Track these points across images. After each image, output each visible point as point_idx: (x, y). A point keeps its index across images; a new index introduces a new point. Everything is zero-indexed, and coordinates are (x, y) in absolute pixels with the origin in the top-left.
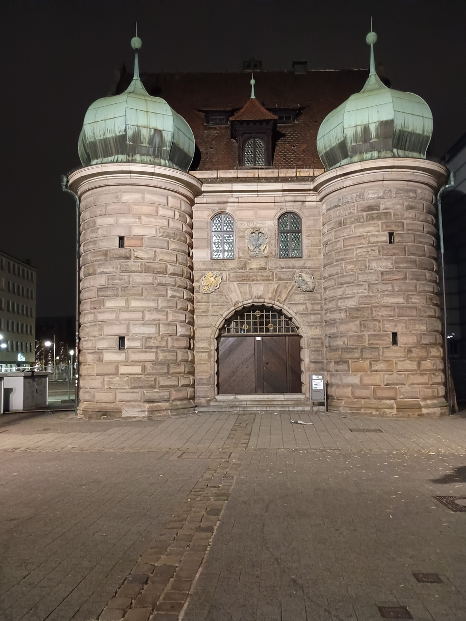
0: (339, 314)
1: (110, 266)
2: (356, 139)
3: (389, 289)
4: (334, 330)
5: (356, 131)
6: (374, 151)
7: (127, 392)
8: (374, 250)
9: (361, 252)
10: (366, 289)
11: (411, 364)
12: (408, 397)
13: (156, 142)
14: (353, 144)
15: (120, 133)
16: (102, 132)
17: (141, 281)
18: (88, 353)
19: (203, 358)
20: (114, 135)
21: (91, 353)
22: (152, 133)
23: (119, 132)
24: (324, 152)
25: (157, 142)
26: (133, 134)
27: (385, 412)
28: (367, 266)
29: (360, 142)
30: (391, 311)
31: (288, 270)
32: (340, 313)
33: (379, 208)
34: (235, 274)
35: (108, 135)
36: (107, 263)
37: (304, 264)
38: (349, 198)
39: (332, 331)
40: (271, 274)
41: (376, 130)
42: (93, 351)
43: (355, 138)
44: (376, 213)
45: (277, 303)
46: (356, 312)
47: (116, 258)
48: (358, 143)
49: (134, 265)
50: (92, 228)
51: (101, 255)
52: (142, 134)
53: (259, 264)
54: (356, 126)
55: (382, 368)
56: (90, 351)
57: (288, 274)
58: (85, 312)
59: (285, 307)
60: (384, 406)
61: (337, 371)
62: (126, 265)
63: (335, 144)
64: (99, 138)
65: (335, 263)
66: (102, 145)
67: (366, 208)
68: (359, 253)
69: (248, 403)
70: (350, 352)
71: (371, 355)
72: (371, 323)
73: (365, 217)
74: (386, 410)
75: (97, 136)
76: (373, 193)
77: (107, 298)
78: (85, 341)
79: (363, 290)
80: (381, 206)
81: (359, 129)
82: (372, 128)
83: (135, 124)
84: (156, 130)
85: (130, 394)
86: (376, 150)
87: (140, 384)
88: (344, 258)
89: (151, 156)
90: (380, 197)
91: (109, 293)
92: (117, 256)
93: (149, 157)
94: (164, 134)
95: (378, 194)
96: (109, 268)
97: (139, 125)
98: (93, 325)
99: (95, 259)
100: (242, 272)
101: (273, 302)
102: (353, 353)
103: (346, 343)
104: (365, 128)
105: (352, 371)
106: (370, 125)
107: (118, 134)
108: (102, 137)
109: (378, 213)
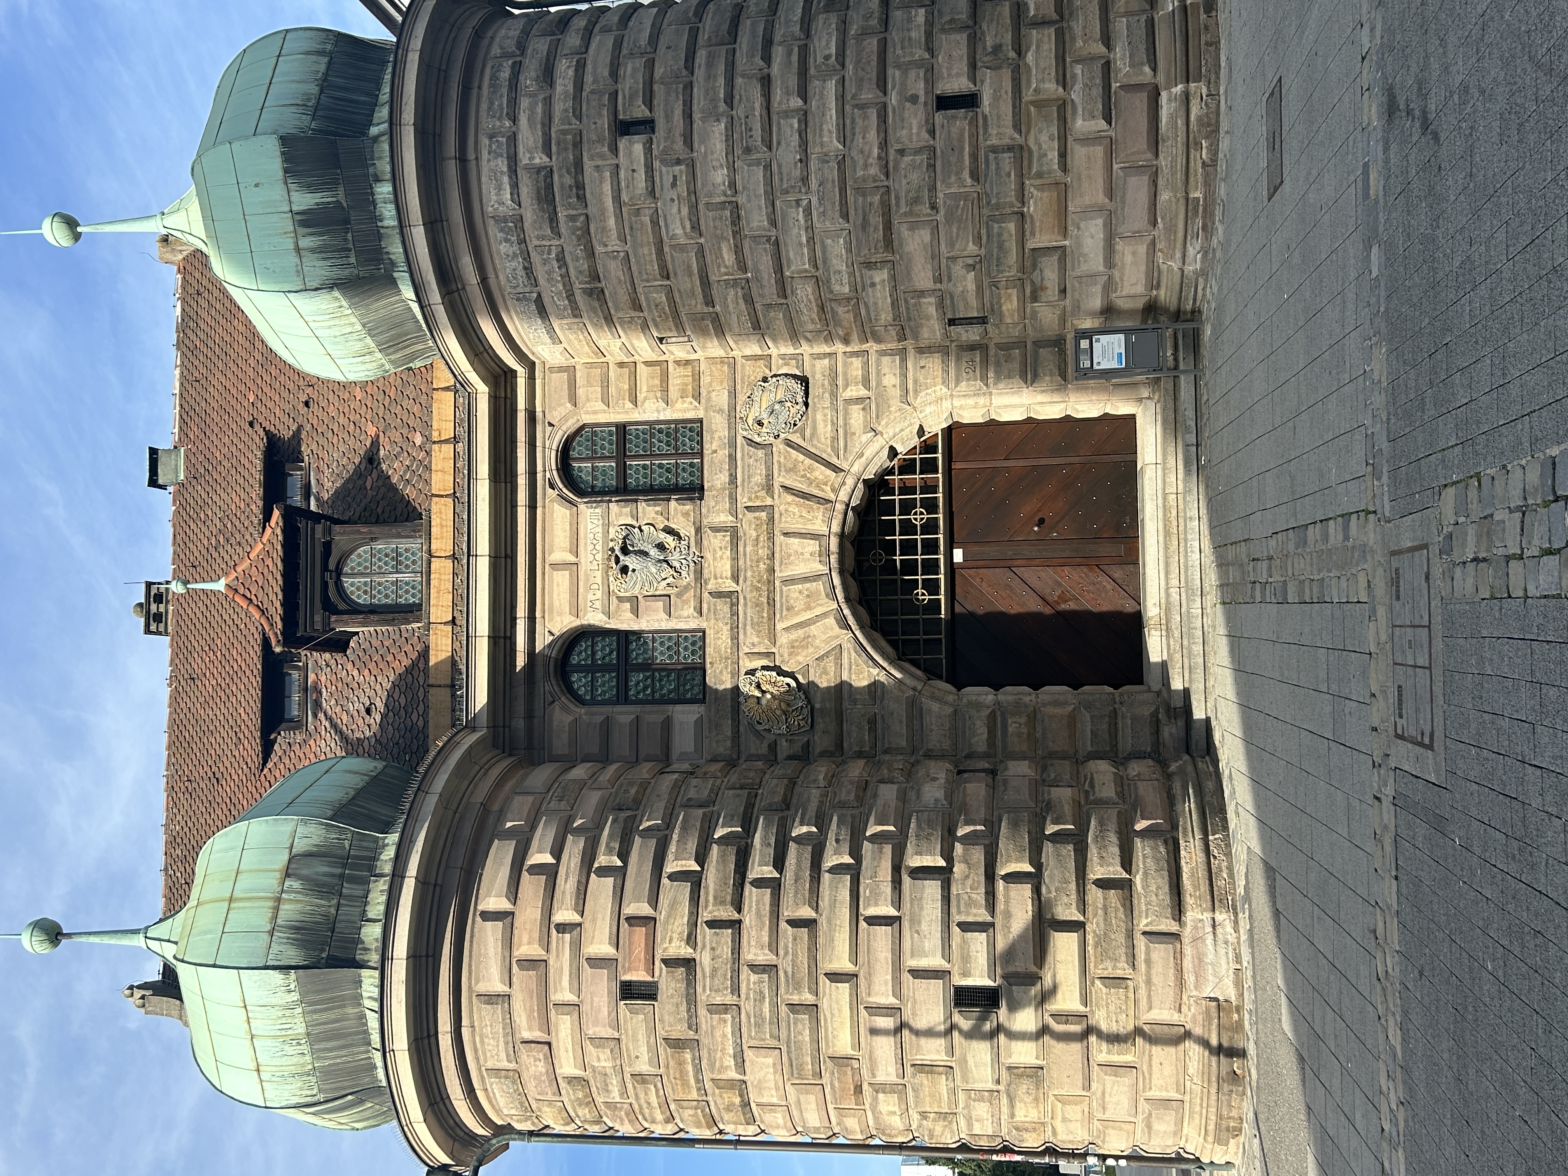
0: (878, 287)
1: (718, 1034)
2: (338, 251)
3: (796, 125)
4: (930, 304)
5: (313, 251)
6: (373, 194)
7: (1149, 982)
8: (675, 177)
9: (681, 220)
10: (798, 202)
11: (1038, 47)
12: (1147, 49)
13: (325, 874)
14: (353, 260)
15: (292, 987)
16: (289, 1050)
17: (767, 928)
18: (1012, 1116)
19: (1024, 730)
20: (300, 1010)
21: (1012, 1106)
22: (296, 884)
23: (290, 991)
24: (379, 355)
25: (326, 869)
26: (299, 946)
27: (1199, 119)
28: (723, 199)
29: (346, 240)
30: (865, 117)
31: (739, 463)
32: (873, 285)
33: (546, 167)
34: (748, 628)
35: (300, 1028)
36: (705, 1041)
37: (721, 411)
38: (514, 264)
39: (932, 310)
40: (750, 515)
41: (311, 188)
42: (1005, 1100)
43: (335, 255)
44: (561, 176)
45: (843, 496)
46: (872, 229)
47: (689, 1010)
48: (351, 246)
49: (713, 949)
50: (594, 1089)
51: (681, 1063)
52: (299, 917)
53: (720, 553)
54: (298, 250)
55: (1051, 138)
56: (1005, 1110)
57: (751, 461)
58: (871, 1123)
59: (856, 468)
60: (1180, 122)
61: (1063, 291)
62: (712, 977)
63: (353, 319)
64: (308, 1058)
65: (718, 308)
66: (330, 1050)
67: (543, 210)
68: (684, 228)
69: (1174, 582)
70: (1001, 247)
71: (1009, 175)
72: (904, 182)
73: (574, 212)
74: (1193, 117)
75: (303, 1065)
76: (499, 188)
77: (823, 1045)
78: (970, 1125)
79: (801, 209)
80: (537, 161)
81: (305, 242)
82: (305, 200)
83: (266, 937)
84: (287, 874)
85: (1153, 972)
86: (372, 188)
87: (1121, 938)
88: (701, 278)
89: (369, 891)
90: (509, 167)
91: (807, 1039)
92: (684, 1007)
93: (370, 896)
94: (301, 846)
95: (502, 173)
96: (724, 1036)
97: (268, 927)
98: (917, 1097)
99: (692, 1081)
100: (745, 605)
101: (840, 507)
102: (1005, 236)
103: (970, 261)
104: (304, 224)
105: (1065, 237)
106: (295, 208)
107: (295, 996)
108: (305, 1048)
109: (560, 169)
